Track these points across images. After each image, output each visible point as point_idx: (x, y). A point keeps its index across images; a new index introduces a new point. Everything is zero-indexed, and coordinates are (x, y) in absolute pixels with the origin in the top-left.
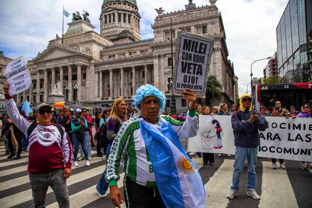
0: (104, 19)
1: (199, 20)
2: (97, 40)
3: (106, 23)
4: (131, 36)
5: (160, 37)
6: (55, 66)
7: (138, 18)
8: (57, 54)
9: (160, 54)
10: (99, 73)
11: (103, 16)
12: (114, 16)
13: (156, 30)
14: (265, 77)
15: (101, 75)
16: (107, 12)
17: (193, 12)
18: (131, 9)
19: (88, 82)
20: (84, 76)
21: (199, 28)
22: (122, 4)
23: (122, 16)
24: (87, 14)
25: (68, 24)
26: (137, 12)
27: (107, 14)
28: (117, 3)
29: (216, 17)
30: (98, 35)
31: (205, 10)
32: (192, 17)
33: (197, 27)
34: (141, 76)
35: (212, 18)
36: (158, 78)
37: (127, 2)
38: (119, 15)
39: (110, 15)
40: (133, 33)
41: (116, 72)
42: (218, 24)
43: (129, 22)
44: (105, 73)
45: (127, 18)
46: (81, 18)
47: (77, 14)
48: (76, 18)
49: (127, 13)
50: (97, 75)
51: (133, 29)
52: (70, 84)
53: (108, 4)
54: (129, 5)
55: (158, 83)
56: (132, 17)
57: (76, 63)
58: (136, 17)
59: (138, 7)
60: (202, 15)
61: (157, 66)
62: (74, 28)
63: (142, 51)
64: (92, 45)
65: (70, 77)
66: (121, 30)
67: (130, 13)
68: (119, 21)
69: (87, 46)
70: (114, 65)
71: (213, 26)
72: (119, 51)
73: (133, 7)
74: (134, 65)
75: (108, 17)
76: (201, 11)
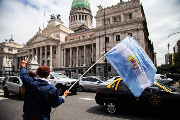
0: (71, 19)
1: (127, 10)
2: (63, 30)
3: (72, 21)
4: (87, 28)
5: (100, 23)
6: (38, 47)
7: (91, 18)
8: (39, 39)
9: (100, 35)
10: (64, 50)
11: (70, 18)
12: (77, 17)
13: (97, 19)
14: (174, 52)
15: (65, 51)
16: (72, 15)
17: (122, 5)
18: (87, 12)
19: (57, 56)
20: (55, 52)
21: (127, 16)
22: (81, 9)
23: (81, 16)
24: (59, 15)
25: (48, 22)
26: (91, 14)
27: (73, 16)
28: (78, 9)
29: (138, 7)
30: (68, 29)
31: (130, 3)
32: (121, 8)
33: (125, 15)
34: (90, 51)
35: (135, 7)
36: (99, 52)
37: (84, 8)
38: (80, 16)
39: (74, 16)
40: (88, 26)
41: (74, 49)
42: (140, 12)
43: (86, 20)
44: (68, 50)
45: (84, 18)
46: (55, 18)
47: (53, 15)
48: (53, 18)
49: (85, 15)
50: (62, 51)
51: (88, 24)
52: (46, 57)
53: (73, 10)
54: (86, 10)
55: (99, 55)
56: (88, 17)
57: (49, 44)
58: (90, 17)
59: (91, 11)
60: (128, 6)
61: (98, 43)
62: (51, 23)
63: (90, 36)
64: (60, 33)
65: (46, 53)
66: (81, 25)
67: (86, 15)
68: (80, 19)
69: (57, 33)
70: (73, 45)
71: (136, 13)
72: (76, 36)
73: (88, 11)
74: (85, 44)
75: (73, 17)
76: (127, 4)
